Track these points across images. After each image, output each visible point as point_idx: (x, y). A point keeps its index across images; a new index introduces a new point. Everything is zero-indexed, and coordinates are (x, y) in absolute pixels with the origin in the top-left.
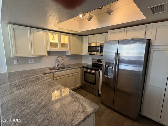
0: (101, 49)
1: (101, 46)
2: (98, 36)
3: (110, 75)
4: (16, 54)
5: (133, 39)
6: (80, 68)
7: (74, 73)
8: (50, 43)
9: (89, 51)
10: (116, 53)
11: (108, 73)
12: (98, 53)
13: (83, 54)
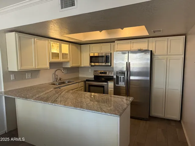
0: (107, 59)
1: (106, 56)
2: (101, 45)
3: (122, 84)
4: (22, 67)
5: (140, 50)
6: (83, 81)
7: (78, 88)
8: (52, 53)
9: (91, 62)
10: (127, 62)
11: (119, 82)
12: (104, 64)
13: (82, 66)
